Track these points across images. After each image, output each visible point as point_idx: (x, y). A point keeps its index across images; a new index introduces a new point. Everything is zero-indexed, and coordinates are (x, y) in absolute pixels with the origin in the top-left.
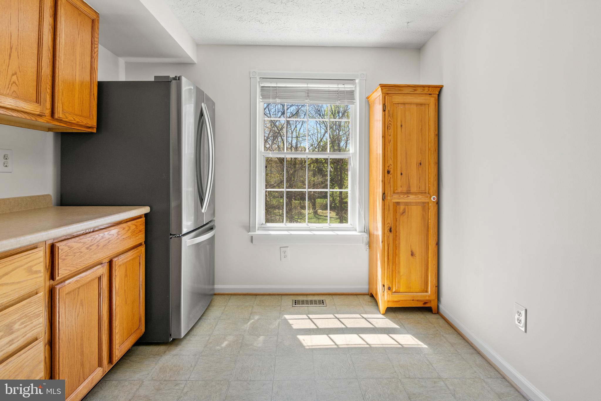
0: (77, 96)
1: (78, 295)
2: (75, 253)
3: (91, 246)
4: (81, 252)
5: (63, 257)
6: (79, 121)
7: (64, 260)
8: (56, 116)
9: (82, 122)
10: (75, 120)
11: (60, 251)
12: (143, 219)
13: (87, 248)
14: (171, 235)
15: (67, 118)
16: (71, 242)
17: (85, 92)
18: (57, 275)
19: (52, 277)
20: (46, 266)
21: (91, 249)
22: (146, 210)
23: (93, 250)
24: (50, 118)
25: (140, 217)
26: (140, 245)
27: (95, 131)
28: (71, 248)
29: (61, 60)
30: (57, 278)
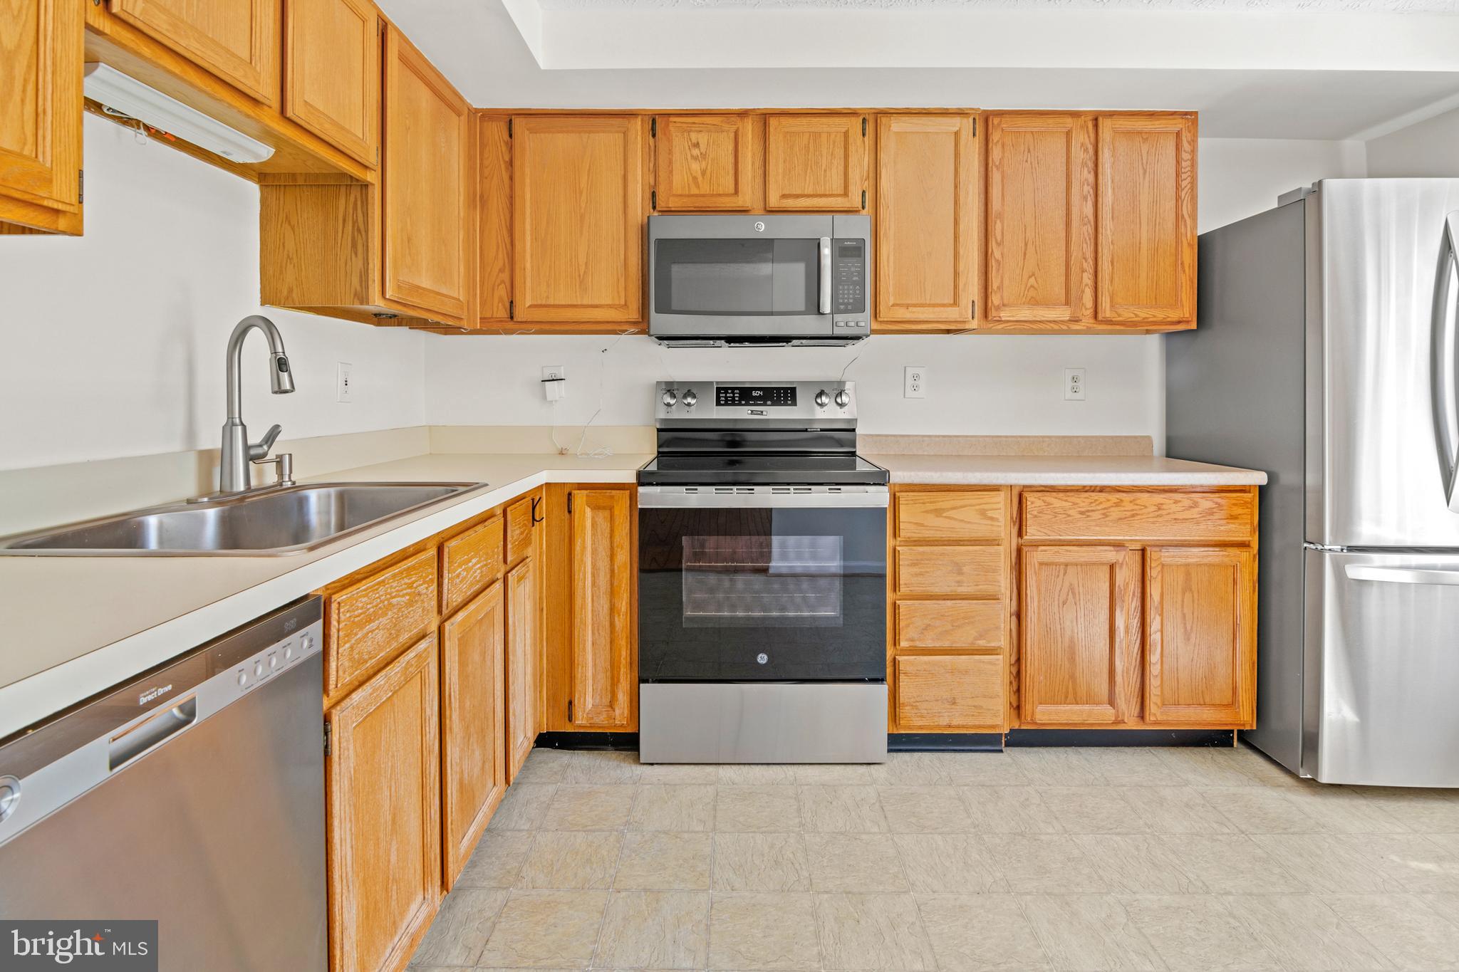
0: (1143, 275)
1: (1064, 574)
2: (1055, 513)
3: (1088, 511)
4: (1069, 516)
5: (1035, 513)
6: (1148, 316)
7: (1035, 516)
8: (1100, 317)
9: (1155, 316)
10: (1136, 316)
11: (1029, 503)
12: (1254, 497)
13: (1082, 513)
14: (1305, 541)
15: (1119, 316)
16: (1050, 498)
17: (1162, 264)
18: (1024, 533)
19: (1020, 534)
20: (1012, 518)
21: (1088, 516)
22: (1260, 478)
23: (1094, 518)
24: (1092, 321)
25: (1243, 490)
26: (1244, 545)
27: (1194, 326)
28: (1049, 504)
29: (1106, 229)
30: (1025, 537)
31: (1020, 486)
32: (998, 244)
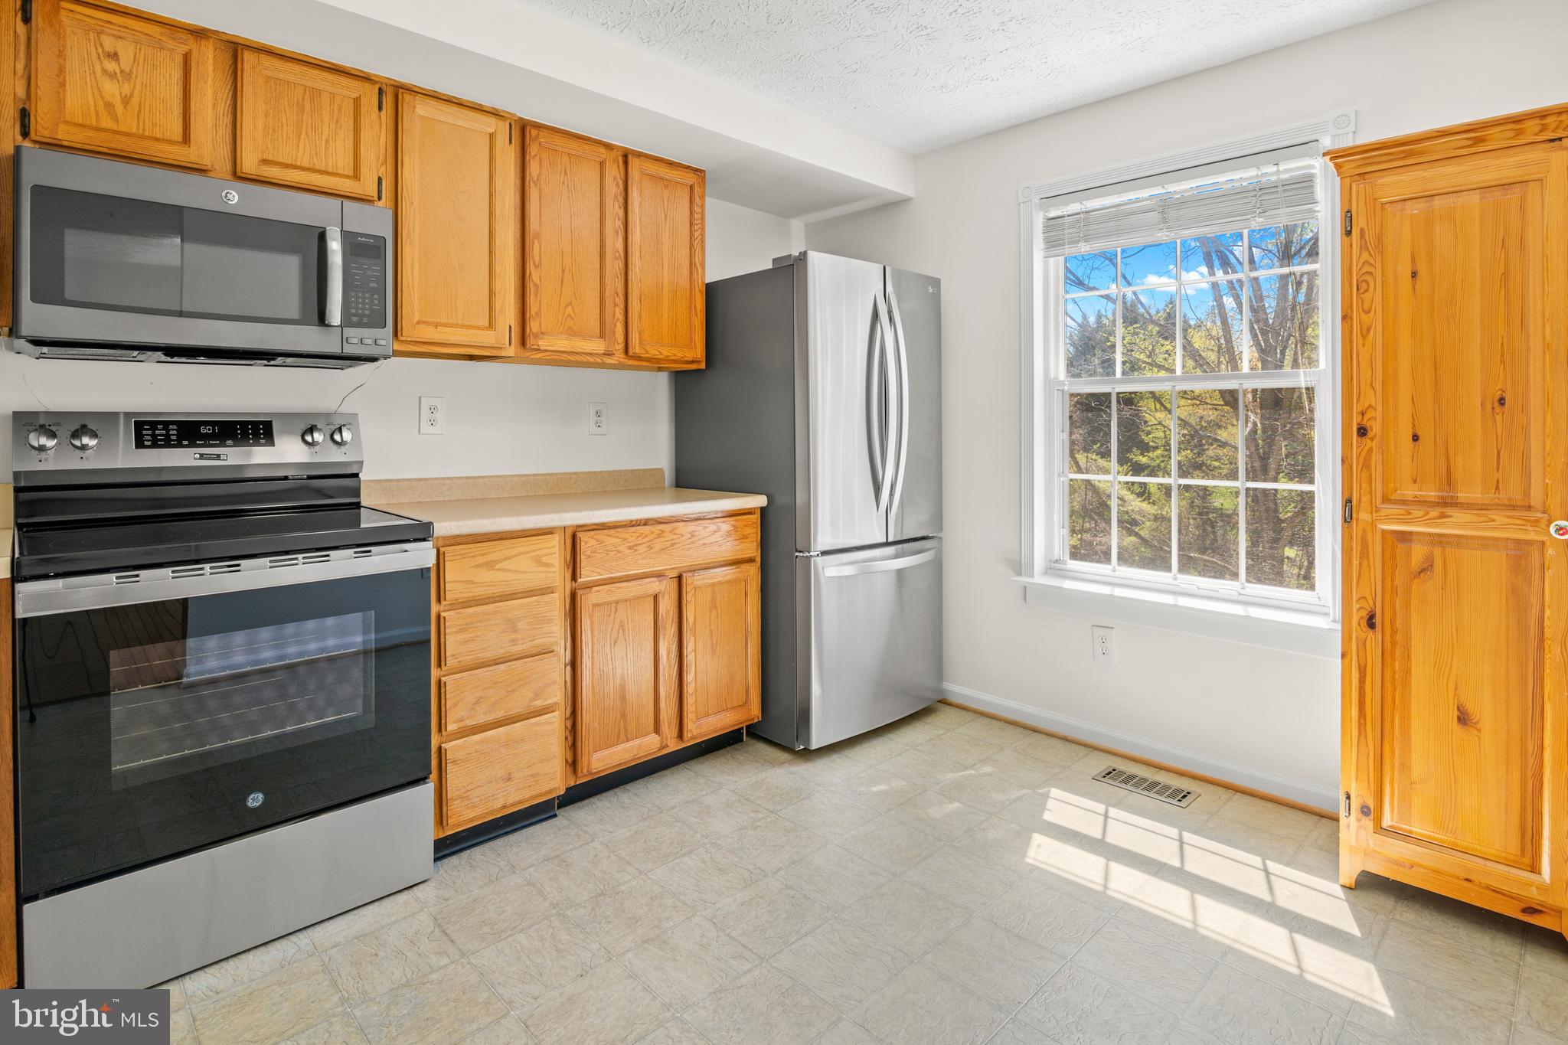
0: (665, 316)
1: (615, 613)
2: (608, 551)
3: (636, 545)
4: (619, 552)
5: (589, 553)
6: (670, 354)
7: (589, 557)
8: (631, 353)
9: (675, 355)
10: (661, 354)
11: (582, 544)
12: (756, 517)
13: (630, 548)
14: (797, 551)
15: (647, 352)
16: (601, 535)
17: (679, 306)
18: (579, 576)
19: (574, 578)
20: (565, 561)
21: (636, 551)
22: (761, 501)
23: (640, 552)
24: (623, 356)
25: (749, 512)
26: (751, 560)
27: (703, 366)
28: (601, 542)
29: (635, 267)
30: (580, 580)
31: (573, 526)
32: (537, 267)
